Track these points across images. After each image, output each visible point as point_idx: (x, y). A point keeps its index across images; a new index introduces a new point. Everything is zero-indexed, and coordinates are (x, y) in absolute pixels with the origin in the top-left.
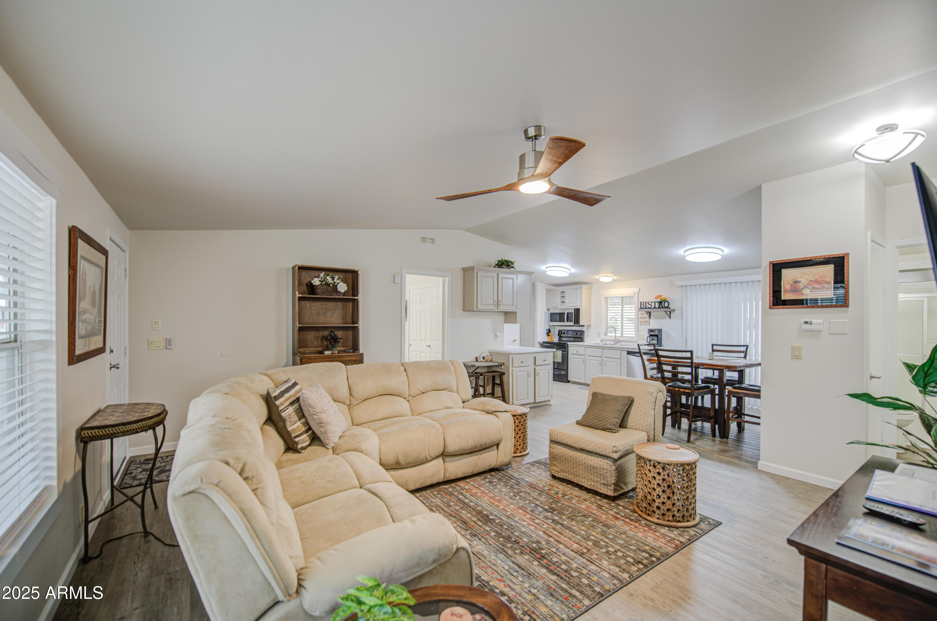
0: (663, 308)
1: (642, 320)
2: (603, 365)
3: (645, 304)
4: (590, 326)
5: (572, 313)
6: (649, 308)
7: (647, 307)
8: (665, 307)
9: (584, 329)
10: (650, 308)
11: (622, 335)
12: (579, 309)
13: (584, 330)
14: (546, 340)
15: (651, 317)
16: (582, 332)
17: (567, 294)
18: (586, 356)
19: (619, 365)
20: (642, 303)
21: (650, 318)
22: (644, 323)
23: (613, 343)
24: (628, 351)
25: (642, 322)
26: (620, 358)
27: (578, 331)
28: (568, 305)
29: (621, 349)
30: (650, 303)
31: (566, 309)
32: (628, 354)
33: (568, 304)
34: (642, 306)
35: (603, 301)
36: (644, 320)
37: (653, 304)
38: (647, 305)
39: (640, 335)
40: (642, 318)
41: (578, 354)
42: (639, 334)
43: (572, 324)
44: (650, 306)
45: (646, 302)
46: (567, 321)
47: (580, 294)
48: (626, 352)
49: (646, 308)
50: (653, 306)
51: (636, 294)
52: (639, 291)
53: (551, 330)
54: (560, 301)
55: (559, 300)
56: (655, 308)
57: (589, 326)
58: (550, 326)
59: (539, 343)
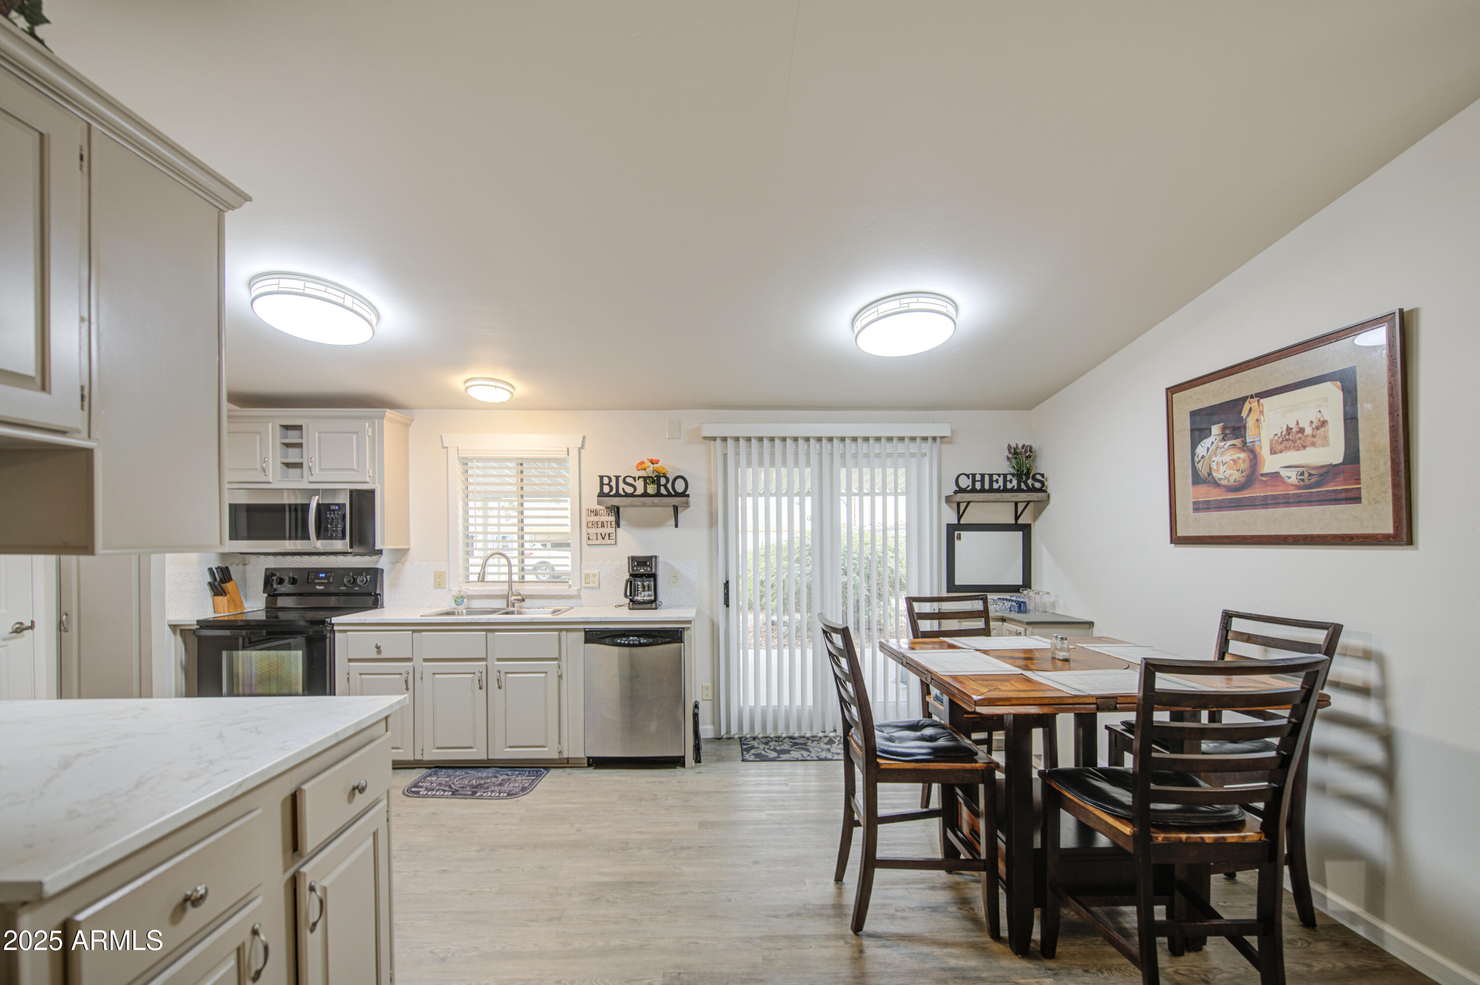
0: (669, 495)
1: (593, 531)
2: (493, 684)
3: (613, 484)
4: (405, 551)
5: (344, 505)
6: (627, 495)
7: (621, 492)
8: (677, 495)
9: (383, 563)
10: (632, 495)
11: (523, 577)
12: (372, 492)
13: (379, 566)
14: (209, 614)
15: (622, 523)
16: (375, 574)
17: (312, 437)
18: (418, 661)
19: (556, 679)
20: (606, 481)
21: (618, 525)
22: (600, 541)
23: (501, 604)
24: (586, 632)
25: (593, 537)
26: (556, 656)
27: (359, 571)
28: (318, 476)
29: (561, 627)
30: (629, 480)
31: (316, 492)
32: (587, 641)
33: (316, 471)
34: (606, 489)
35: (456, 468)
36: (600, 530)
37: (640, 484)
38: (622, 485)
39: (587, 576)
40: (595, 524)
41: (382, 656)
42: (584, 572)
43: (339, 545)
44: (629, 490)
45: (617, 478)
46: (318, 538)
47: (373, 438)
48: (582, 634)
49: (617, 495)
50: (640, 490)
51: (574, 453)
52: (583, 447)
53: (234, 571)
54: (279, 460)
55: (274, 456)
56: (645, 494)
57: (401, 554)
58: (224, 555)
59: (174, 627)
